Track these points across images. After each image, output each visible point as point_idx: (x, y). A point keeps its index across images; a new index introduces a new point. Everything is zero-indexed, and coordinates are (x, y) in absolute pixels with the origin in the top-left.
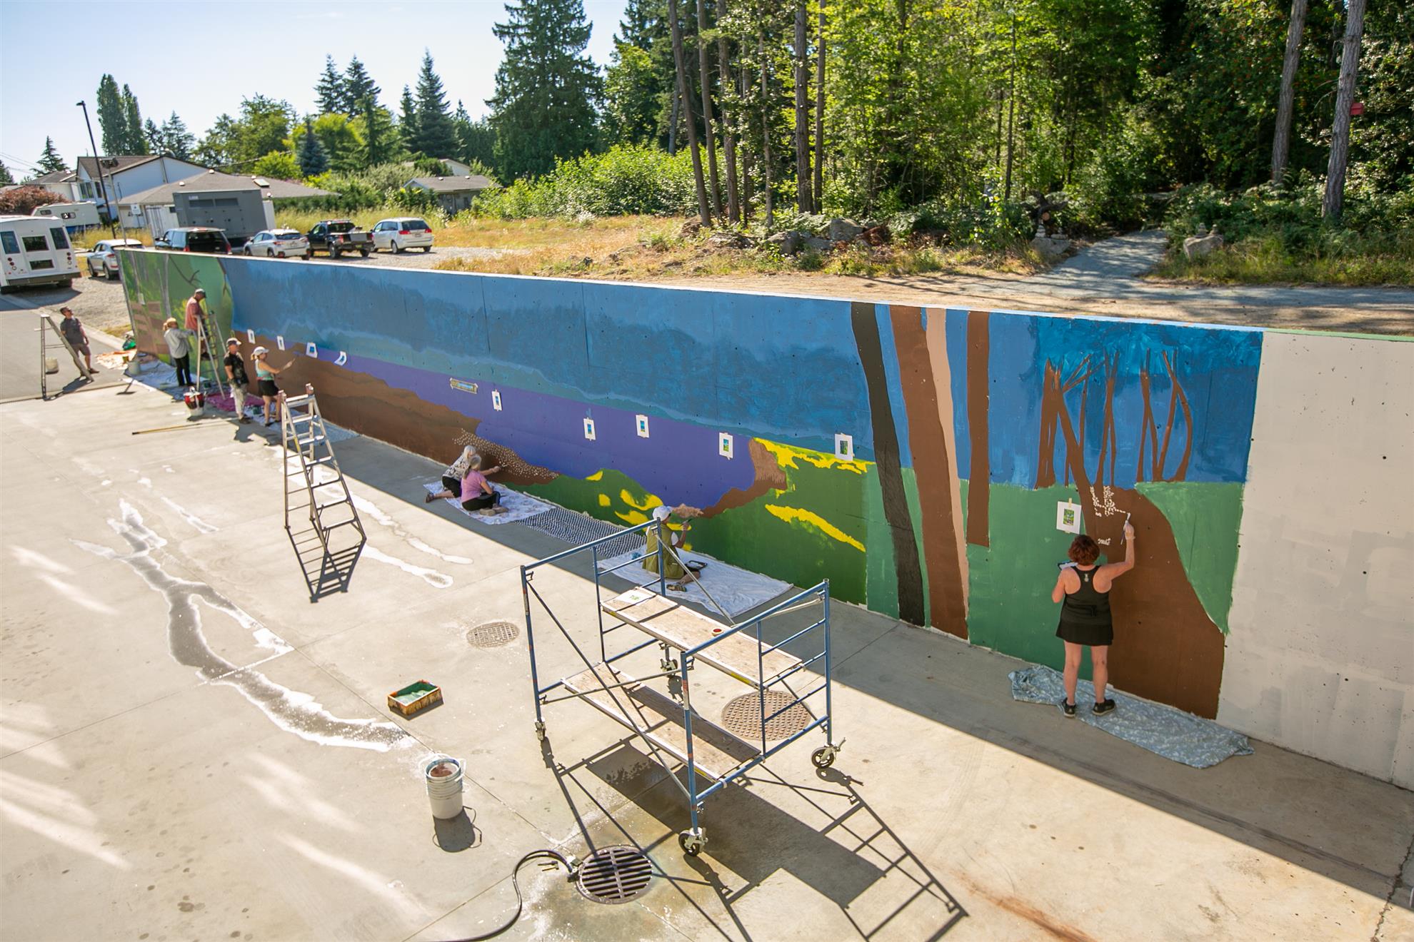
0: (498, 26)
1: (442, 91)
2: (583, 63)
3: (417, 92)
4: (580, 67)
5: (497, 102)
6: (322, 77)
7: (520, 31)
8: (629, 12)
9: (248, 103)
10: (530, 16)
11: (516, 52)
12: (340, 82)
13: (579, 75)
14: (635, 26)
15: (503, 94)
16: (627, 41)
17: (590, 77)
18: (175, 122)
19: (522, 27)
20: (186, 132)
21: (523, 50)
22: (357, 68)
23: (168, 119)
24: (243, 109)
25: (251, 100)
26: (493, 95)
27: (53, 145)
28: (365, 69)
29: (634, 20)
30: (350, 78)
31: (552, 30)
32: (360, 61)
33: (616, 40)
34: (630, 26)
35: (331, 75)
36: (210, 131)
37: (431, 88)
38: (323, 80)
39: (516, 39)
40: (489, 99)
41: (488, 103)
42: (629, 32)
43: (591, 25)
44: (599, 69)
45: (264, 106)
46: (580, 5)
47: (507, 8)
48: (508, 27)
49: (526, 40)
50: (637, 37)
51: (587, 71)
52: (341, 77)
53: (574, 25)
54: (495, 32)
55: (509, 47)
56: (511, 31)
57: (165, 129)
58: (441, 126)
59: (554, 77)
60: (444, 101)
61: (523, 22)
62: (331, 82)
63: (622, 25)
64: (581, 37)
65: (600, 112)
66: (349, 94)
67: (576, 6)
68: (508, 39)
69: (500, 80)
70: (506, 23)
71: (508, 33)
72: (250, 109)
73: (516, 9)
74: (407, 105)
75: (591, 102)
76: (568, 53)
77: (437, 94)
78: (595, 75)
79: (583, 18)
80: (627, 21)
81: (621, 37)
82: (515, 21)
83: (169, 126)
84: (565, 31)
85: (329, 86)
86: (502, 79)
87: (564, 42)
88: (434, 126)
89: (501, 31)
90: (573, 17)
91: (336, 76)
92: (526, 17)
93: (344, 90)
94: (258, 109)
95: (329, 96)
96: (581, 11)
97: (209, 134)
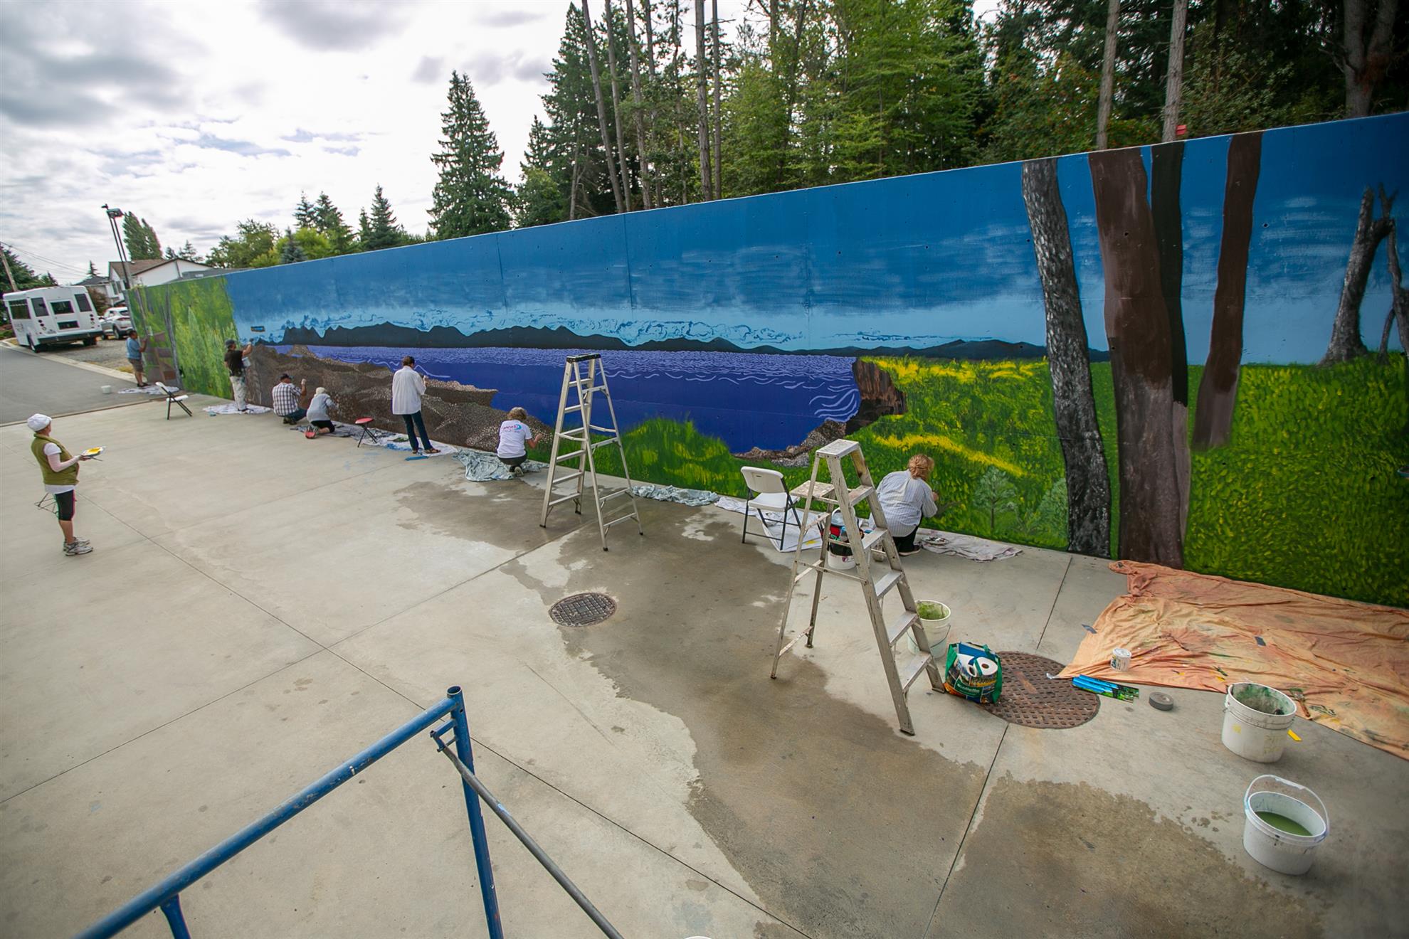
0: (434, 155)
1: (390, 210)
2: (499, 182)
3: (372, 212)
4: (496, 184)
5: (435, 211)
6: (298, 207)
7: (450, 159)
8: (531, 145)
9: (242, 226)
10: (457, 148)
11: (447, 174)
12: (311, 209)
13: (495, 190)
14: (535, 155)
15: (440, 205)
16: (529, 166)
17: (504, 191)
18: (188, 248)
19: (451, 155)
20: (197, 255)
21: (452, 174)
22: (324, 199)
23: (184, 246)
24: (239, 231)
25: (244, 223)
26: (432, 206)
27: (94, 267)
28: (330, 199)
29: (534, 151)
30: (320, 207)
31: (474, 157)
32: (326, 194)
33: (522, 165)
34: (532, 155)
35: (305, 205)
36: (214, 249)
37: (382, 207)
38: (299, 209)
39: (447, 164)
40: (430, 209)
41: (428, 211)
42: (531, 159)
43: (503, 153)
44: (511, 185)
45: (255, 228)
46: (494, 139)
47: (440, 142)
48: (441, 156)
49: (455, 166)
50: (537, 163)
51: (502, 187)
52: (312, 206)
53: (491, 153)
54: (432, 160)
55: (443, 170)
56: (444, 158)
57: (182, 253)
58: (391, 236)
59: (477, 191)
60: (391, 218)
61: (452, 152)
62: (305, 210)
63: (526, 154)
64: (496, 161)
65: (514, 217)
66: (319, 218)
67: (491, 139)
68: (441, 164)
69: (436, 196)
70: (440, 153)
71: (442, 160)
72: (244, 230)
73: (447, 143)
74: (364, 221)
75: (507, 209)
76: (487, 174)
77: (387, 212)
78: (508, 190)
79: (497, 148)
80: (529, 151)
81: (525, 163)
82: (446, 152)
83: (184, 251)
84: (484, 158)
85: (304, 213)
86: (438, 194)
87: (484, 166)
88: (385, 236)
89: (437, 159)
90: (490, 148)
91: (308, 206)
92: (453, 149)
93: (315, 215)
94: (251, 231)
95: (304, 220)
96: (496, 143)
97: (213, 251)
